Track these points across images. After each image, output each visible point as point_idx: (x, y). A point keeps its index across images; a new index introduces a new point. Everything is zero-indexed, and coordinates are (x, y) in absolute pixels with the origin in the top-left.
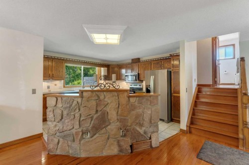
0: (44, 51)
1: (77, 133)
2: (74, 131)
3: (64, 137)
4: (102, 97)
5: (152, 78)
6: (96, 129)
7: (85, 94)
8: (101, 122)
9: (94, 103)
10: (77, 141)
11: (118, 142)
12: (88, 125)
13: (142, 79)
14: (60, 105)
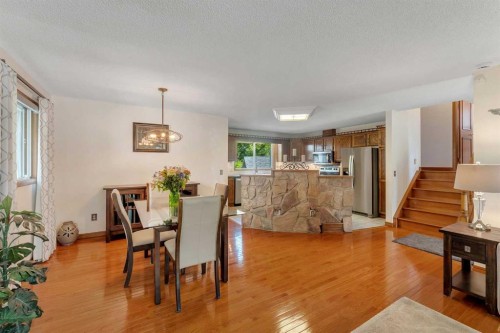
0: (230, 128)
1: (269, 210)
2: (266, 208)
3: (258, 213)
4: (292, 177)
5: (351, 158)
6: (287, 207)
7: (276, 174)
8: (291, 202)
9: (285, 182)
10: (269, 216)
11: (308, 220)
12: (279, 202)
13: (338, 160)
14: (253, 183)
